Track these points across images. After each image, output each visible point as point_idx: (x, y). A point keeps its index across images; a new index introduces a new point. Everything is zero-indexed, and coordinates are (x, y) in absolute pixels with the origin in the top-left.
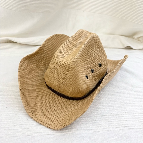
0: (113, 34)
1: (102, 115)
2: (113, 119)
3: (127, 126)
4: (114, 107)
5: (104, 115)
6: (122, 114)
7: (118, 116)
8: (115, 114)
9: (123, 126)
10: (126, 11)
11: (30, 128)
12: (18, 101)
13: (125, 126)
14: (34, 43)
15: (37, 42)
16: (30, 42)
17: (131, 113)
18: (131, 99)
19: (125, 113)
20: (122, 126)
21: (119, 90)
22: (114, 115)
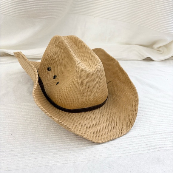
0: (130, 44)
1: (128, 137)
2: (141, 141)
3: (158, 147)
4: (140, 127)
5: (130, 137)
6: (150, 134)
7: (146, 137)
8: (143, 135)
9: (154, 147)
10: (144, 16)
11: (44, 157)
12: (25, 125)
13: (156, 147)
14: (37, 56)
15: (39, 55)
16: (32, 55)
17: (160, 133)
18: (158, 117)
19: (154, 133)
20: (152, 148)
21: (144, 107)
22: (141, 136)
